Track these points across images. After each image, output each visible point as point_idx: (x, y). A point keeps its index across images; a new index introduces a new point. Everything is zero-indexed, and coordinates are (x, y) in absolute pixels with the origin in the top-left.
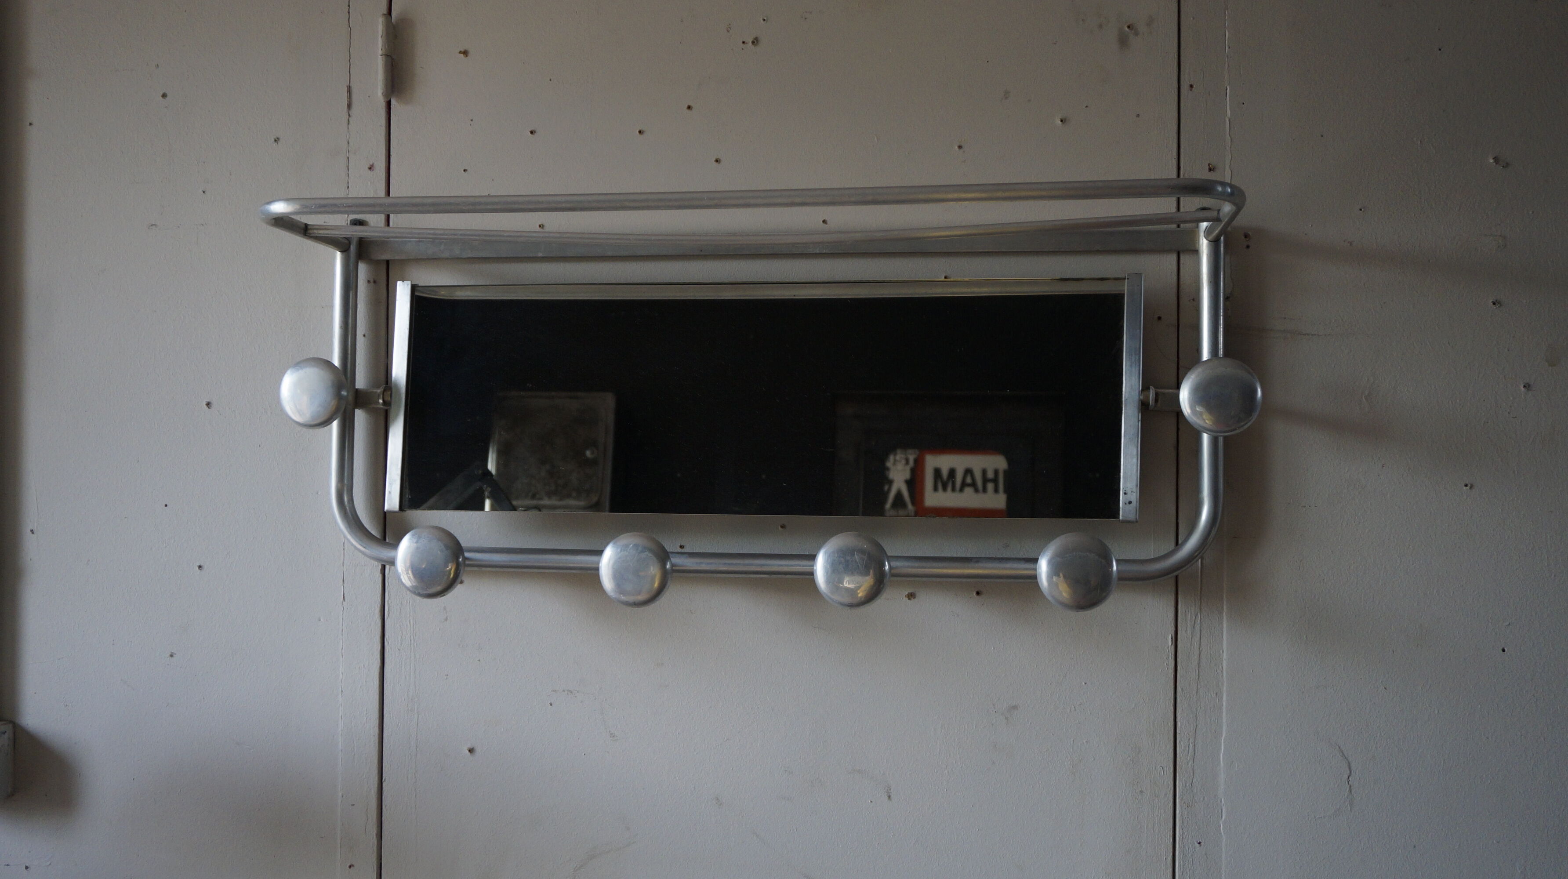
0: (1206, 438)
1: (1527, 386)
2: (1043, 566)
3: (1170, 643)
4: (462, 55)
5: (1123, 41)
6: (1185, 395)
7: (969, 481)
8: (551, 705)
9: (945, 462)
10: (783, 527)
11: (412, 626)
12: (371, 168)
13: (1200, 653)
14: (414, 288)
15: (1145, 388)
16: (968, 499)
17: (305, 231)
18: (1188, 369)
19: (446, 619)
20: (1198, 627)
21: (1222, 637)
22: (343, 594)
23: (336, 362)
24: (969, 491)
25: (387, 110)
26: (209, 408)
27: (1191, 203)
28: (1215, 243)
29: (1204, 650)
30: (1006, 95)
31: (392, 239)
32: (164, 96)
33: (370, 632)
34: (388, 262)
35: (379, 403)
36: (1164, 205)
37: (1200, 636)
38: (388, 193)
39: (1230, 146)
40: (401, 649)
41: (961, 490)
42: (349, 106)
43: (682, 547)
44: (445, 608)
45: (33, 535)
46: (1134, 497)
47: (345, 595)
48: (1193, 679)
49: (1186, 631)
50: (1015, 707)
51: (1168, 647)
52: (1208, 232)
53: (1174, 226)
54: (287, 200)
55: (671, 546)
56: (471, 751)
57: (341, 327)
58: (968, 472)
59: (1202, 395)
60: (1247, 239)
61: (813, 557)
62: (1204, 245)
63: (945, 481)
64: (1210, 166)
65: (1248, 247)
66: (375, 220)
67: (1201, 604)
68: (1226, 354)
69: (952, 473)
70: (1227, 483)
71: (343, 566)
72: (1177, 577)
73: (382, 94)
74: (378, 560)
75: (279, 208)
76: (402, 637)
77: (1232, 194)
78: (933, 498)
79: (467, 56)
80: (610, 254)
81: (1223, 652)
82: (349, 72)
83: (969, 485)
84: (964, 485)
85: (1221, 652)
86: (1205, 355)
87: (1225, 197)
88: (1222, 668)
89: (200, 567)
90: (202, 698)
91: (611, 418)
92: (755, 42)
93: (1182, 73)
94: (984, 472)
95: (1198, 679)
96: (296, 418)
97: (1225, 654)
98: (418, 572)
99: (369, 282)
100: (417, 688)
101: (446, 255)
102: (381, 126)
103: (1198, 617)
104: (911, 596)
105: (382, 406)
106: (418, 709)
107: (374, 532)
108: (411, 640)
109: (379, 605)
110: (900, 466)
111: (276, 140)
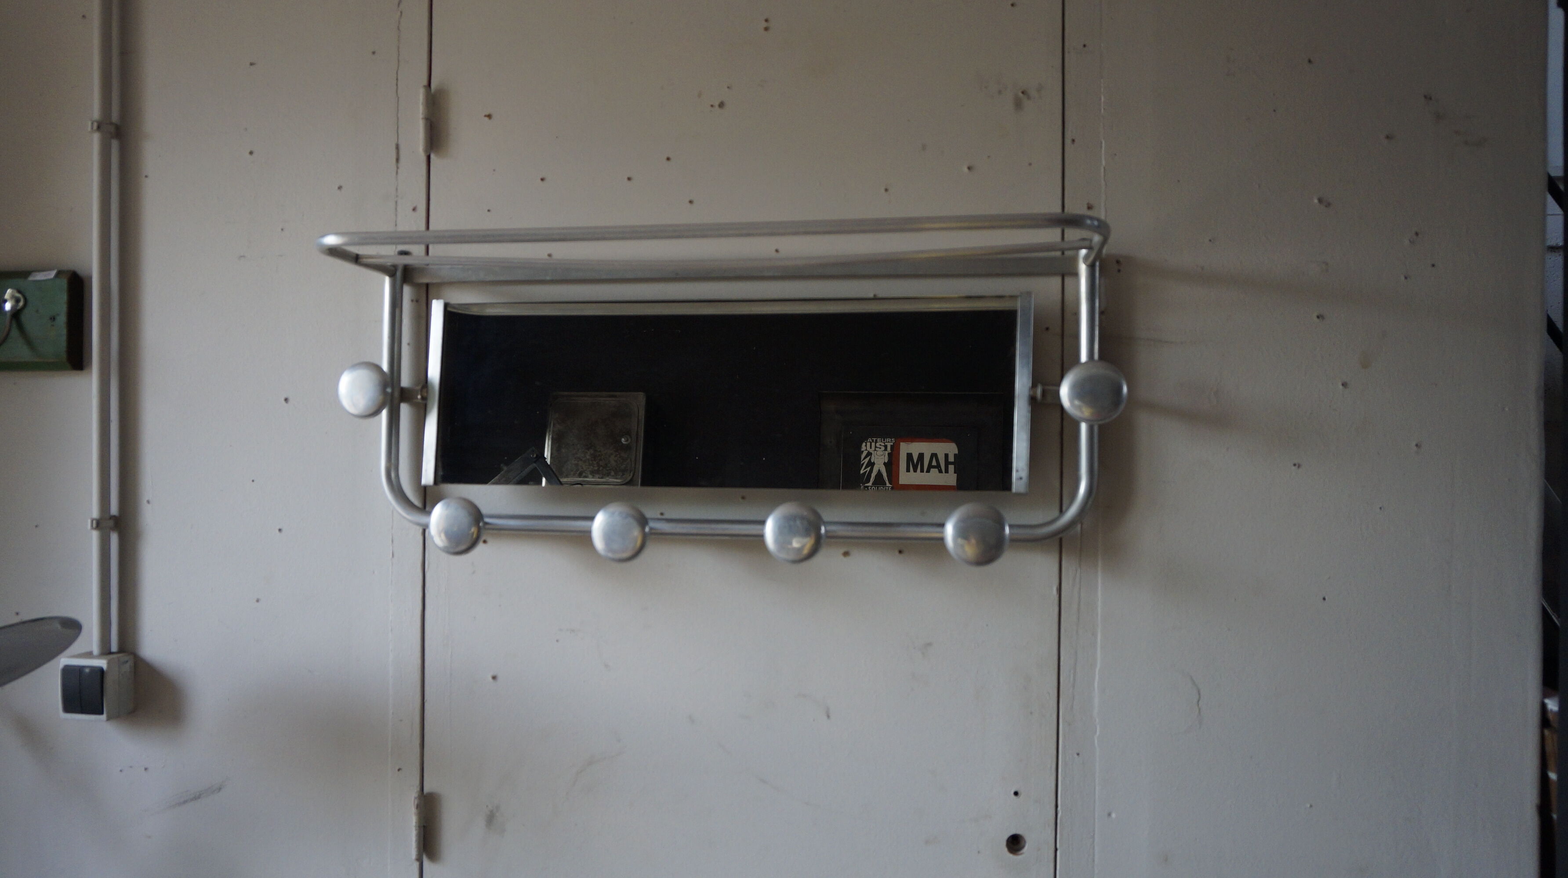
0: (1084, 427)
1: (1344, 385)
2: (949, 530)
3: (1055, 592)
4: (487, 118)
5: (1018, 105)
6: (1065, 391)
7: (934, 464)
8: (557, 641)
9: (916, 448)
10: (743, 498)
11: (447, 579)
12: (414, 209)
13: (1080, 601)
14: (446, 306)
15: (1034, 386)
16: (934, 478)
17: (356, 259)
18: (1069, 368)
19: (474, 572)
20: (1078, 580)
21: (1098, 588)
22: (392, 552)
23: (385, 367)
24: (934, 471)
25: (427, 163)
26: (287, 403)
27: (1073, 234)
28: (1091, 267)
29: (1082, 598)
30: (924, 147)
31: (433, 267)
32: (251, 153)
33: (413, 582)
34: (427, 285)
35: (417, 398)
36: (1051, 235)
37: (1080, 587)
38: (428, 228)
39: (1104, 190)
40: (438, 597)
41: (928, 471)
42: (398, 160)
43: (662, 514)
44: (473, 564)
45: (149, 504)
46: (1024, 474)
47: (394, 553)
48: (1073, 622)
49: (1069, 582)
50: (930, 644)
51: (1053, 596)
52: (1086, 258)
53: (1058, 254)
54: (336, 234)
55: (649, 513)
56: (494, 678)
57: (389, 337)
58: (934, 456)
59: (1079, 392)
60: (1118, 265)
61: (763, 523)
62: (1083, 269)
63: (915, 463)
64: (1089, 205)
65: (1119, 271)
66: (417, 250)
67: (1081, 561)
68: (1101, 357)
69: (921, 456)
70: (1101, 462)
71: (392, 529)
72: (1061, 540)
73: (423, 149)
74: (418, 524)
75: (331, 240)
76: (440, 589)
77: (1099, 227)
78: (906, 477)
79: (490, 119)
80: (604, 277)
82: (397, 133)
83: (934, 467)
84: (930, 466)
85: (1098, 599)
86: (1084, 357)
87: (1091, 228)
88: (1097, 613)
89: (280, 530)
90: (283, 635)
91: (642, 413)
92: (721, 105)
93: (1066, 129)
94: (946, 456)
95: (1078, 621)
96: (352, 410)
97: (1099, 602)
98: (449, 535)
99: (412, 301)
100: (450, 628)
101: (474, 278)
102: (425, 177)
103: (1078, 572)
104: (846, 554)
105: (420, 401)
106: (451, 644)
107: (417, 502)
108: (447, 591)
109: (421, 561)
110: (880, 452)
111: (340, 188)
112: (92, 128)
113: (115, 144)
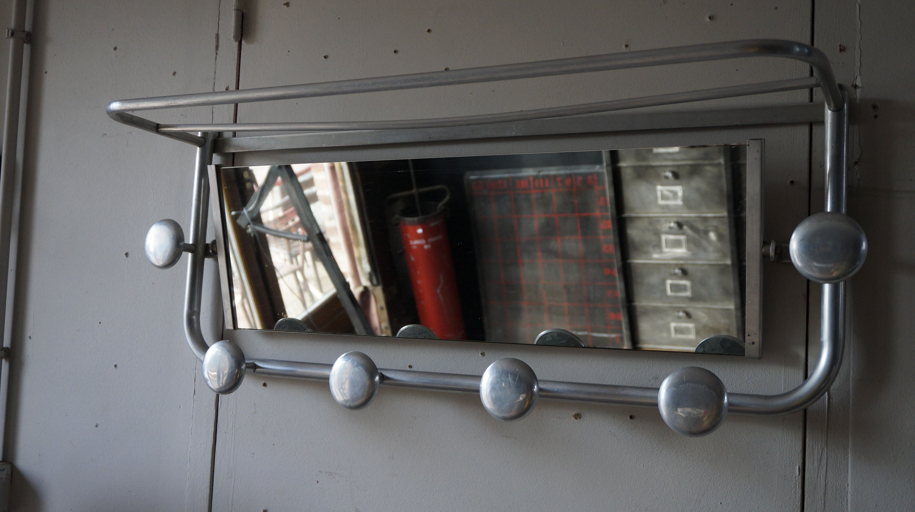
0: (826, 287)
2: (663, 395)
3: (797, 473)
4: (285, 6)
8: (318, 482)
10: (483, 354)
11: (234, 416)
12: (227, 89)
13: (826, 484)
15: (766, 241)
17: (158, 129)
19: (255, 413)
20: (824, 461)
21: (848, 472)
22: (194, 390)
23: (192, 223)
25: (239, 48)
26: (127, 257)
29: (829, 482)
32: (115, 49)
33: (208, 418)
34: (234, 154)
35: (210, 252)
37: (827, 469)
39: (860, 28)
40: (227, 432)
42: (217, 47)
43: (410, 366)
44: (255, 404)
45: (30, 339)
46: (757, 338)
47: (195, 391)
48: (819, 508)
49: (813, 463)
51: (796, 477)
60: (875, 110)
64: (841, 46)
65: (875, 117)
67: (827, 439)
68: (849, 212)
71: (196, 369)
73: (236, 37)
76: (227, 423)
79: (288, 7)
81: (848, 485)
82: (218, 24)
85: (846, 485)
88: (847, 500)
89: (116, 366)
90: (111, 457)
95: (824, 509)
97: (849, 487)
100: (235, 462)
102: (234, 60)
103: (825, 451)
104: (577, 416)
106: (234, 477)
108: (233, 426)
109: (215, 399)
111: (174, 73)
112: (8, 35)
113: (27, 47)
